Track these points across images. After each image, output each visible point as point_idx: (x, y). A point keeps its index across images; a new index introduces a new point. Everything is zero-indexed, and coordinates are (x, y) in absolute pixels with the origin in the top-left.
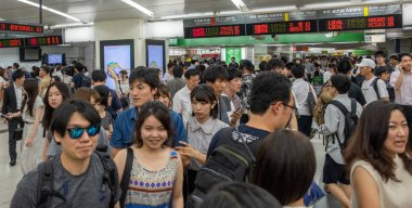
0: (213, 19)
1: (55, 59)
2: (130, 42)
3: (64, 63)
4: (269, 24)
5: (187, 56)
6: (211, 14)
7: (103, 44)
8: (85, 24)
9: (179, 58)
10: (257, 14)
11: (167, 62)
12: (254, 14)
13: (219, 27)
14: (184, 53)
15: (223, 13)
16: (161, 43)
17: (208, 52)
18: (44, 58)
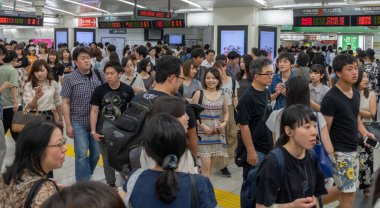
0: (320, 9)
1: (175, 39)
2: (245, 28)
3: (183, 44)
4: (372, 16)
5: (305, 41)
6: (319, 5)
7: (221, 28)
8: (205, 11)
9: (297, 43)
10: (362, 7)
11: (278, 47)
12: (358, 6)
13: (326, 17)
14: (303, 38)
15: (331, 4)
16: (273, 29)
17: (327, 38)
18: (166, 38)
